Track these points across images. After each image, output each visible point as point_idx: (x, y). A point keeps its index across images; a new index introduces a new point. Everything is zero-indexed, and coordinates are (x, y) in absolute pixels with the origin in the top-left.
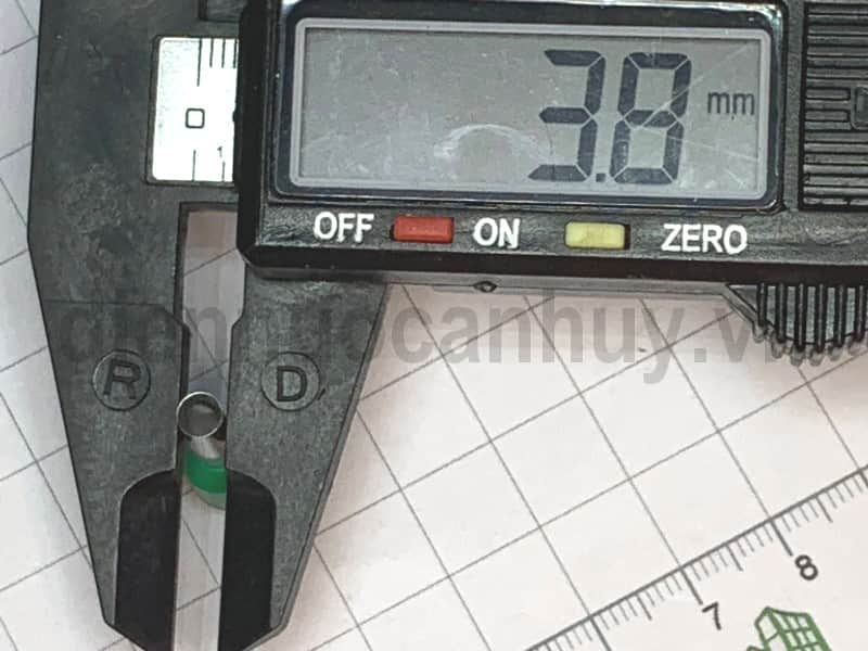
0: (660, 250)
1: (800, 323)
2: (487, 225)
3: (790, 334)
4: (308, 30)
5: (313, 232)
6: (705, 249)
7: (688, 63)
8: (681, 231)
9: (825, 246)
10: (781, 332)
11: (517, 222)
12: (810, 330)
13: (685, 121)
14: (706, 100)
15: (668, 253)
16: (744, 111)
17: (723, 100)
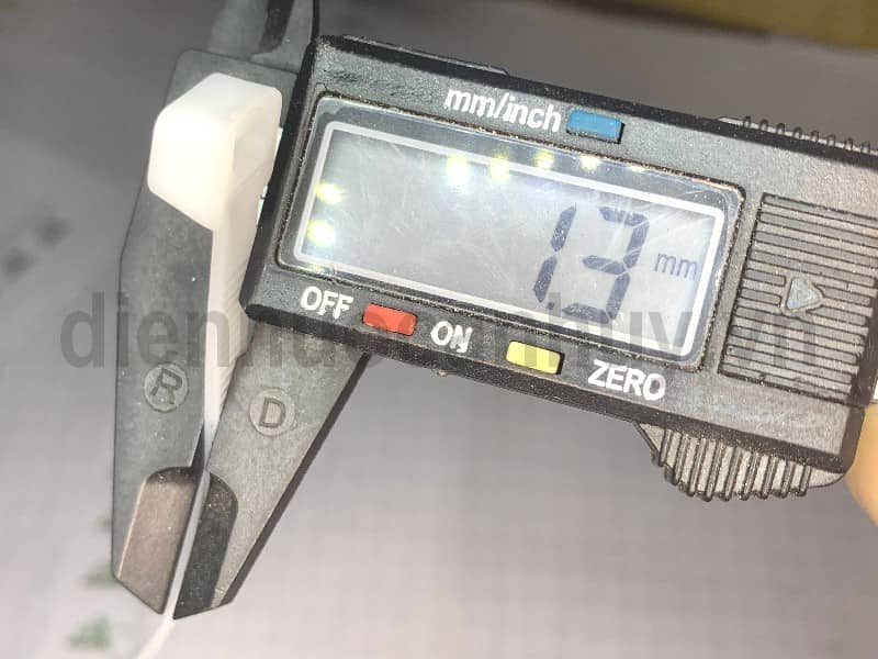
0: (585, 384)
3: (685, 479)
4: (335, 131)
5: (299, 301)
6: (626, 390)
7: (646, 228)
10: (677, 476)
13: (632, 272)
14: (654, 259)
16: (686, 275)
17: (670, 263)
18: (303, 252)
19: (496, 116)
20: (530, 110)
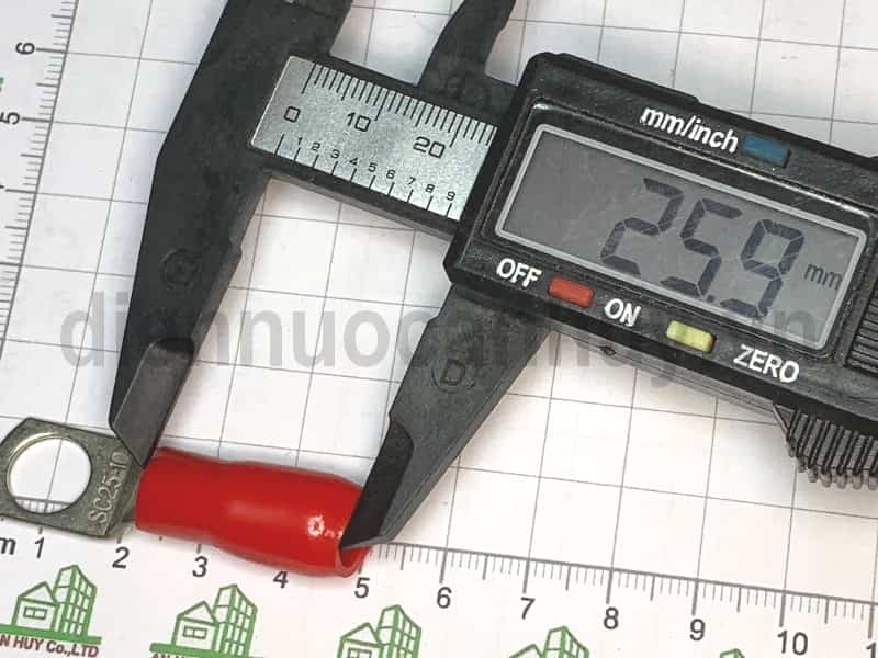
0: (732, 363)
1: (816, 449)
2: (617, 304)
3: (807, 454)
4: (544, 132)
5: (495, 269)
6: (765, 372)
7: (802, 240)
8: (752, 354)
9: (854, 399)
10: (800, 449)
11: (638, 309)
12: (822, 455)
13: (784, 279)
14: (807, 267)
15: (738, 366)
16: (830, 285)
17: (819, 272)
18: (503, 229)
19: (683, 134)
20: (712, 133)
